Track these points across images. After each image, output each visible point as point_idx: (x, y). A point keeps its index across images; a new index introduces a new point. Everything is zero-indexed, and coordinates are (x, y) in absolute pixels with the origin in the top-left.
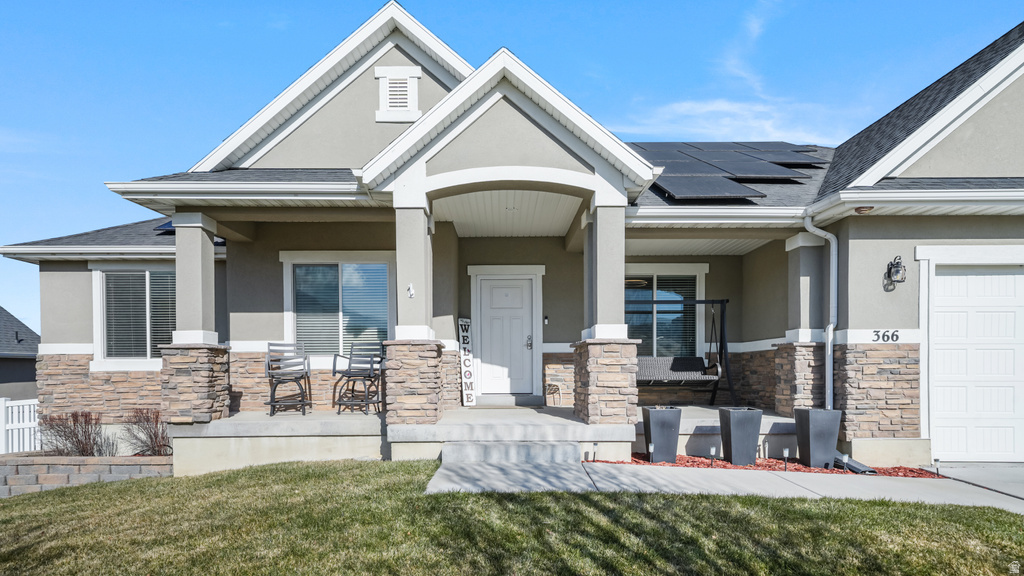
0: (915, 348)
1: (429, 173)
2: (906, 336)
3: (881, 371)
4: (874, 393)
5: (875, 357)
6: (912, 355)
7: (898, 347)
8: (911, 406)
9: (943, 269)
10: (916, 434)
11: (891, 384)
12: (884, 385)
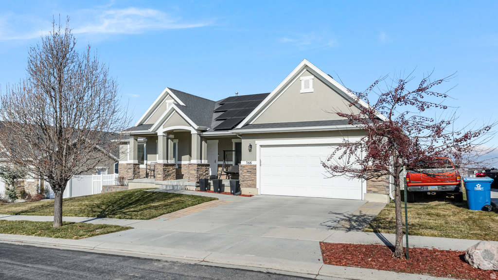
0: (255, 166)
1: (163, 128)
2: (253, 163)
3: (248, 171)
4: (246, 177)
5: (247, 168)
6: (254, 168)
7: (251, 166)
8: (254, 180)
9: (261, 146)
10: (255, 187)
11: (250, 175)
12: (248, 175)
